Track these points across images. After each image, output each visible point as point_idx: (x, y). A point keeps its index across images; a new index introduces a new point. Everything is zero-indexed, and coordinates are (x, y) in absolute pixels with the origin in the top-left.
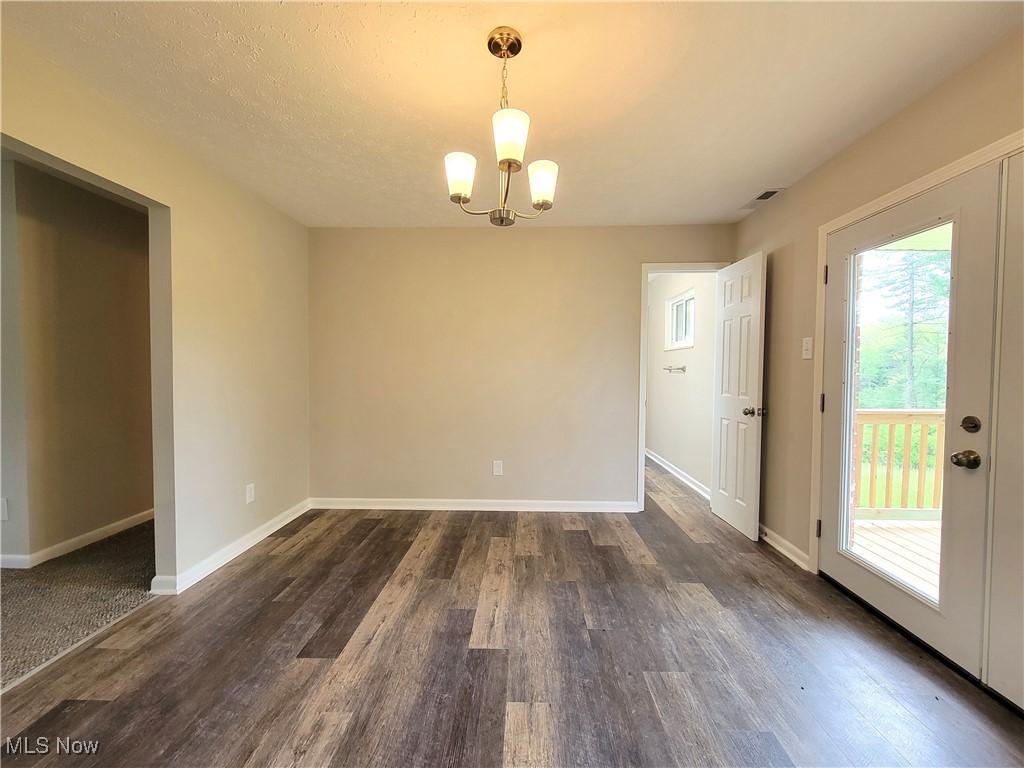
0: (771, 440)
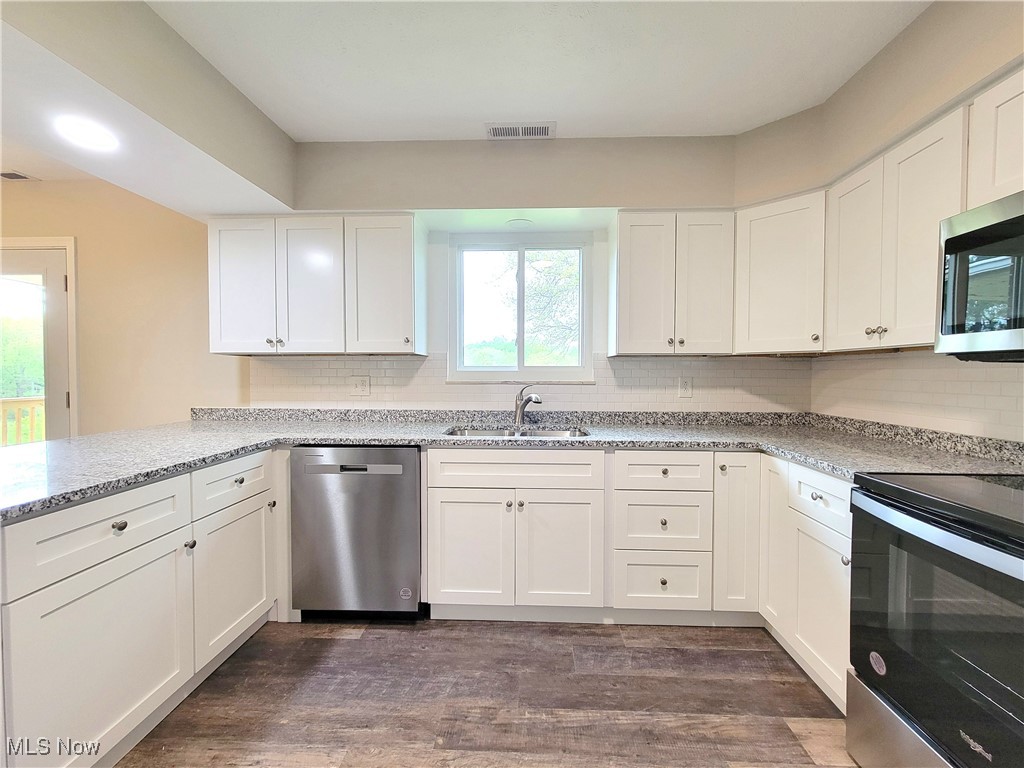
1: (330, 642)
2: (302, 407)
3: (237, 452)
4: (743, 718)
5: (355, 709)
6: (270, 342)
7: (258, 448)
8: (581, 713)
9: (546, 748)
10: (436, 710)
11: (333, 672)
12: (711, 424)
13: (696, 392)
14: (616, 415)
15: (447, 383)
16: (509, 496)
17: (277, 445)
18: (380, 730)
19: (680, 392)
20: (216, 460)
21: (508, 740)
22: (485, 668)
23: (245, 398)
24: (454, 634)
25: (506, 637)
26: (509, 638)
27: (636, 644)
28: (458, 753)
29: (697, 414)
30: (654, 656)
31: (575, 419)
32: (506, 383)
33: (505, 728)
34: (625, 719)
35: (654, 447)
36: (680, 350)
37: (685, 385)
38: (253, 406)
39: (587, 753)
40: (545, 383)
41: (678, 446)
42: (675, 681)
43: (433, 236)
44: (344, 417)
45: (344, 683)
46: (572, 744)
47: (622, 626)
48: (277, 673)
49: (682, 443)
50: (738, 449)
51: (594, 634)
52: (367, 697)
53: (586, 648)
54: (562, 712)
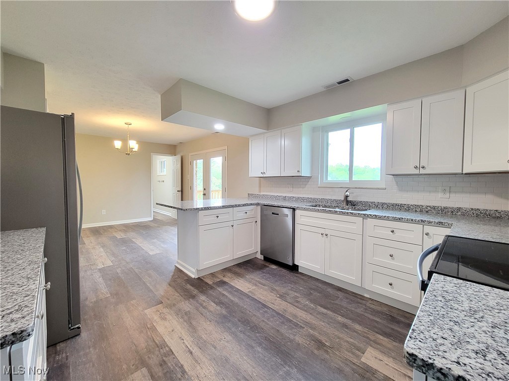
0: (183, 195)
1: (268, 267)
2: (273, 194)
3: (245, 204)
4: (394, 343)
5: (264, 281)
6: (262, 173)
7: (251, 204)
8: (326, 310)
9: (306, 311)
10: (283, 290)
11: (264, 273)
12: (464, 215)
13: (452, 195)
14: (396, 205)
15: (319, 187)
16: (323, 231)
17: (258, 204)
18: (267, 288)
19: (440, 195)
20: (239, 206)
21: (296, 304)
22: (305, 288)
23: (260, 191)
24: (302, 277)
25: (320, 284)
26: (320, 285)
27: (372, 306)
28: (280, 300)
29: (452, 208)
30: (375, 312)
31: (374, 205)
32: (342, 187)
33: (298, 302)
34: (340, 318)
35: (387, 218)
36: (422, 171)
37: (444, 191)
38: (262, 193)
39: (318, 318)
40: (359, 188)
41: (400, 220)
42: (377, 322)
43: (314, 129)
44: (285, 198)
45: (264, 275)
46: (315, 314)
47: (372, 300)
48: (252, 268)
49: (402, 218)
50: (437, 225)
51: (356, 297)
52: (269, 281)
53: (347, 298)
54: (319, 307)
